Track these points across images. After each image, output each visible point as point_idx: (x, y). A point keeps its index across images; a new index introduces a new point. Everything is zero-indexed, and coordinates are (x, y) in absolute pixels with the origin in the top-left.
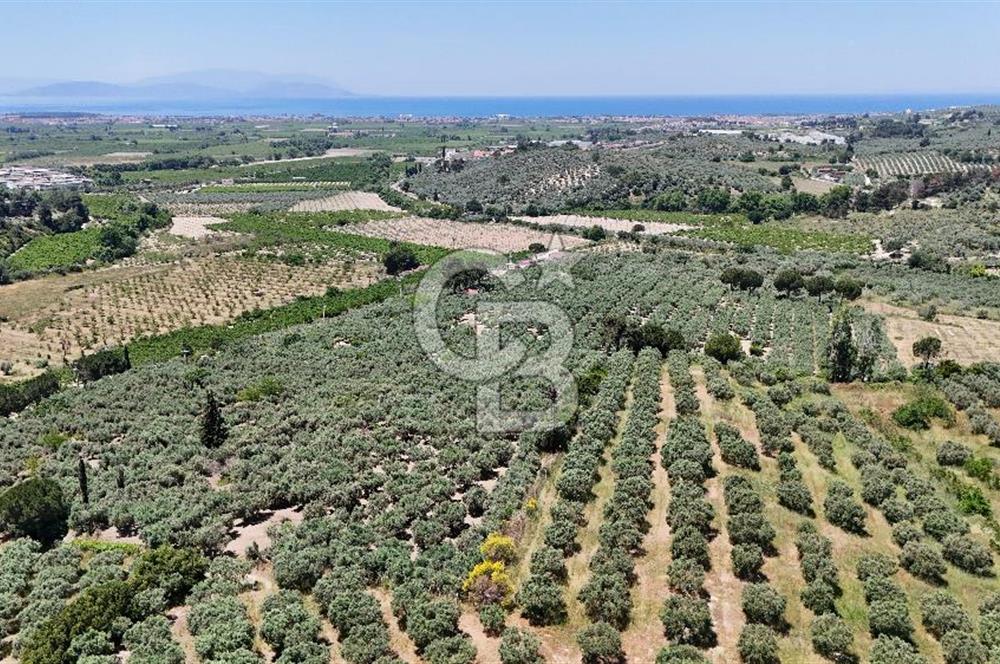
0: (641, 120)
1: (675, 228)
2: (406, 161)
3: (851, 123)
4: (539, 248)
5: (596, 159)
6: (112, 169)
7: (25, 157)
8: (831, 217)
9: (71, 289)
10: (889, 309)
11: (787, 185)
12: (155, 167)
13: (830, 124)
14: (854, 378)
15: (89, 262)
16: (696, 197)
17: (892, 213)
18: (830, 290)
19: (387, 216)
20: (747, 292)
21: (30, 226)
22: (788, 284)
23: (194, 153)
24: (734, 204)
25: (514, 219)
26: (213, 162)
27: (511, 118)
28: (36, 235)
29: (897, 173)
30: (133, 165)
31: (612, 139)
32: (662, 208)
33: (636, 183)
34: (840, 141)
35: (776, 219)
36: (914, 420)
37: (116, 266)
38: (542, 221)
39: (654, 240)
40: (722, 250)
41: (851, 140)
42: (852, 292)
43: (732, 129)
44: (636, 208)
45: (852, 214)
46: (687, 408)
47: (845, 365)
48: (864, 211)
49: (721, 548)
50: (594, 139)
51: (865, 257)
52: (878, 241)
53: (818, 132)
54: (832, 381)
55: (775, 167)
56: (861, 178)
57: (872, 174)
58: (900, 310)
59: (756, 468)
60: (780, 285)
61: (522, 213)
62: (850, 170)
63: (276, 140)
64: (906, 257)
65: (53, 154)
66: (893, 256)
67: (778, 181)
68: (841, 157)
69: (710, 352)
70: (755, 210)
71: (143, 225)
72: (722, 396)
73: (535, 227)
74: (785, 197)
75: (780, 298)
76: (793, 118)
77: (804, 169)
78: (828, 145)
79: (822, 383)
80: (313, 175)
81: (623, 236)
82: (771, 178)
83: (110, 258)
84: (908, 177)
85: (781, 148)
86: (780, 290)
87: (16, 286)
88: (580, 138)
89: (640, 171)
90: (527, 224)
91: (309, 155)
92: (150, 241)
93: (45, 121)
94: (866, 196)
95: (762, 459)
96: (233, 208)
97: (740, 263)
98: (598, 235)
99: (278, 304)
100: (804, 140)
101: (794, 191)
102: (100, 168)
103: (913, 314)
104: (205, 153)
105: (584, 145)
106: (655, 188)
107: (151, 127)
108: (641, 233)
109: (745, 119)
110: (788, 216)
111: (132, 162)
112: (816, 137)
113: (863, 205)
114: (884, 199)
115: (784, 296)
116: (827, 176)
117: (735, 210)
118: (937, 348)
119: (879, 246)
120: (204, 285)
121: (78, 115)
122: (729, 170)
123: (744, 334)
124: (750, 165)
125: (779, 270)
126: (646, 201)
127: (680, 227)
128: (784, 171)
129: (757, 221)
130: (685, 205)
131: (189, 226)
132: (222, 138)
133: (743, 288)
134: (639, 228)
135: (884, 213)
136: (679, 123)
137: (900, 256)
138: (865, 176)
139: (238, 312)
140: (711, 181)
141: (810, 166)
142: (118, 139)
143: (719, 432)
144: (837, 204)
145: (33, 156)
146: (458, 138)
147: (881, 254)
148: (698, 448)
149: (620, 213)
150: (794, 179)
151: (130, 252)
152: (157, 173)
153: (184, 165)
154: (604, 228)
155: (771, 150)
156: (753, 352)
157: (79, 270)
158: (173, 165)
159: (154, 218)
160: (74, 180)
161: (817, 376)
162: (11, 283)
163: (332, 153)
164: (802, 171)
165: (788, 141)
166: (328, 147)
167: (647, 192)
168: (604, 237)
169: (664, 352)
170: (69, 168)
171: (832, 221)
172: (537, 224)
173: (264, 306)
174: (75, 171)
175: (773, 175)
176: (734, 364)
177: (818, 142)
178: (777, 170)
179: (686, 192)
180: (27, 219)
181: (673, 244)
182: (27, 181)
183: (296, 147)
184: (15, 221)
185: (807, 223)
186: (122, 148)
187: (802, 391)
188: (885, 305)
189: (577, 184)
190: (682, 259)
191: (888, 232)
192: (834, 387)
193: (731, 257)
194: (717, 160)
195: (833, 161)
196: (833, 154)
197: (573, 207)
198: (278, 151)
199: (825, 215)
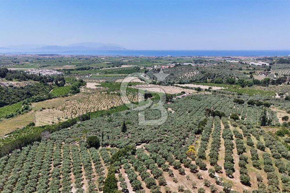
0: (209, 57)
1: (220, 88)
2: (144, 69)
3: (271, 59)
4: (184, 93)
5: (197, 69)
6: (67, 70)
7: (44, 66)
8: (264, 86)
9: (67, 101)
10: (278, 110)
11: (251, 77)
12: (78, 70)
13: (264, 59)
14: (267, 125)
15: (69, 94)
16: (226, 80)
17: (281, 85)
18: (262, 105)
19: (142, 84)
20: (240, 105)
21: (53, 85)
22: (251, 103)
23: (87, 66)
24: (236, 82)
25: (176, 85)
26: (93, 68)
27: (171, 57)
28: (54, 87)
29: (284, 74)
30: (72, 69)
31: (201, 63)
32: (216, 83)
33: (209, 76)
34: (268, 64)
35: (248, 86)
36: (280, 134)
37: (76, 95)
38: (184, 86)
39: (215, 91)
40: (233, 94)
41: (271, 64)
42: (268, 105)
43: (236, 60)
44: (209, 82)
45: (270, 86)
46: (227, 127)
47: (264, 122)
48: (273, 85)
49: (235, 151)
50: (196, 63)
51: (273, 97)
52: (277, 93)
53: (261, 62)
54: (261, 126)
55: (248, 72)
56: (273, 75)
57: (277, 74)
58: (281, 111)
59: (242, 139)
60: (249, 103)
61: (178, 83)
62: (270, 73)
63: (108, 62)
64: (284, 97)
65: (51, 66)
66: (281, 97)
67: (249, 76)
68: (267, 69)
69: (231, 118)
70: (242, 84)
71: (80, 85)
72: (235, 126)
73: (182, 87)
74: (251, 81)
75: (249, 107)
76: (254, 57)
77: (257, 73)
78: (264, 66)
79: (259, 126)
80: (120, 72)
81: (206, 90)
82: (247, 75)
83: (74, 93)
84: (287, 75)
85: (250, 67)
86: (249, 104)
87: (53, 99)
88: (192, 63)
89: (210, 73)
90: (179, 86)
91: (117, 67)
92: (82, 89)
93: (45, 57)
94: (274, 81)
95: (243, 137)
96: (101, 81)
97: (238, 98)
98: (199, 90)
99: (118, 105)
100: (257, 64)
101: (254, 79)
102: (64, 70)
103: (285, 112)
104: (90, 66)
105: (193, 65)
106: (214, 77)
107: (74, 58)
108: (211, 89)
109: (240, 57)
110: (252, 86)
111: (72, 68)
112: (260, 63)
113: (273, 83)
114: (279, 81)
115: (250, 106)
116: (263, 75)
117: (237, 84)
118: (288, 118)
119: (277, 94)
120: (99, 100)
121: (54, 55)
122: (235, 72)
123: (240, 115)
124: (241, 71)
125: (249, 99)
126: (212, 81)
127: (222, 88)
128: (251, 73)
129: (243, 87)
130: (222, 82)
131: (91, 85)
132: (93, 62)
133: (239, 104)
134: (210, 88)
135: (279, 85)
136: (220, 58)
137: (283, 97)
138: (274, 75)
139: (109, 107)
140: (230, 75)
141: (258, 72)
142: (66, 62)
143: (234, 132)
144: (266, 83)
145: (46, 66)
146: (157, 62)
147: (278, 96)
148: (230, 134)
149: (204, 84)
150: (254, 76)
151: (79, 92)
152: (79, 71)
153: (85, 69)
154: (201, 88)
155: (247, 67)
156: (242, 119)
157: (67, 96)
158: (82, 69)
159: (82, 83)
160: (58, 73)
161: (258, 124)
162: (52, 99)
163: (123, 66)
164: (256, 73)
165: (252, 64)
166: (122, 65)
167: (212, 79)
168: (201, 90)
169: (220, 117)
170: (57, 70)
171: (264, 87)
172: (182, 86)
173: (115, 106)
174: (58, 70)
175: (247, 74)
176: (237, 120)
177: (261, 65)
178: (249, 73)
179: (223, 79)
180: (52, 83)
181: (220, 93)
182: (47, 73)
183: (114, 64)
184: (49, 83)
185: (257, 88)
186: (67, 64)
187: (253, 127)
188: (277, 109)
189: (192, 76)
190: (223, 96)
191: (280, 90)
192: (262, 127)
193: (236, 96)
194: (232, 70)
195: (265, 70)
196: (265, 68)
197: (191, 82)
198: (109, 65)
199: (262, 86)
